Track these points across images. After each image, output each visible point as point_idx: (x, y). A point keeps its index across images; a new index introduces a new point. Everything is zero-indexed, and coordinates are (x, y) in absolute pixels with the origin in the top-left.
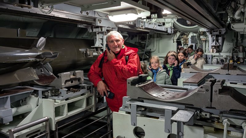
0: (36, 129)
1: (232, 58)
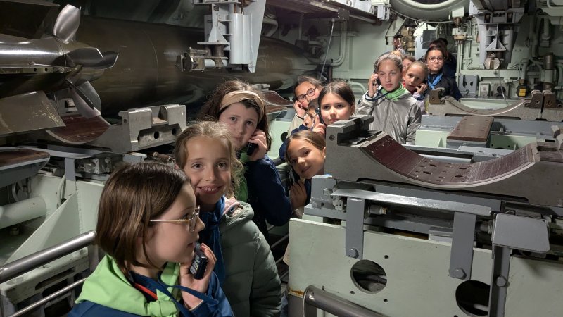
0: (63, 267)
1: (525, 84)
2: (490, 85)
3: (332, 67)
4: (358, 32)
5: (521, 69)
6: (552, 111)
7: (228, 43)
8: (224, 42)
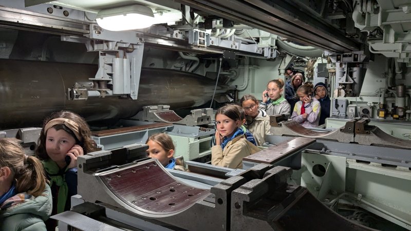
2: (356, 108)
3: (239, 91)
4: (258, 65)
5: (381, 96)
6: (362, 136)
7: (111, 79)
8: (107, 78)
